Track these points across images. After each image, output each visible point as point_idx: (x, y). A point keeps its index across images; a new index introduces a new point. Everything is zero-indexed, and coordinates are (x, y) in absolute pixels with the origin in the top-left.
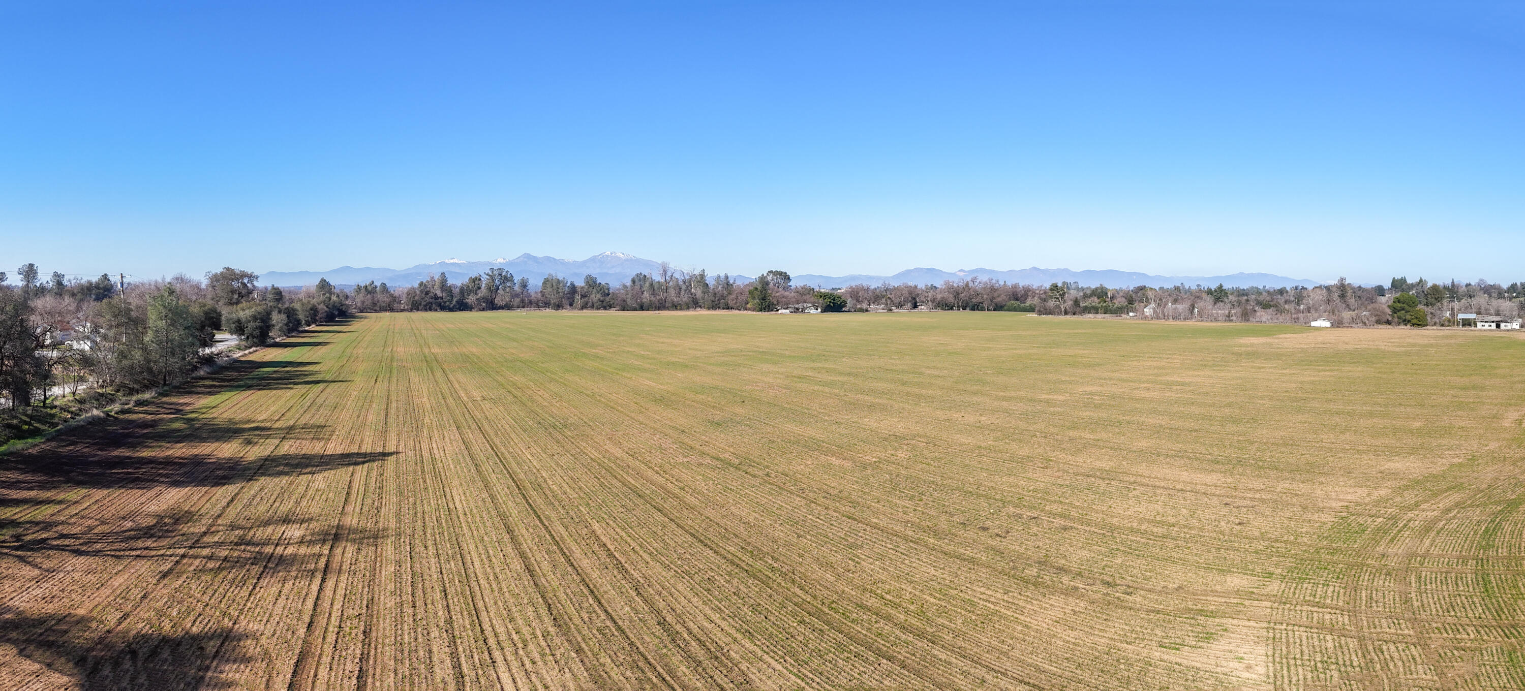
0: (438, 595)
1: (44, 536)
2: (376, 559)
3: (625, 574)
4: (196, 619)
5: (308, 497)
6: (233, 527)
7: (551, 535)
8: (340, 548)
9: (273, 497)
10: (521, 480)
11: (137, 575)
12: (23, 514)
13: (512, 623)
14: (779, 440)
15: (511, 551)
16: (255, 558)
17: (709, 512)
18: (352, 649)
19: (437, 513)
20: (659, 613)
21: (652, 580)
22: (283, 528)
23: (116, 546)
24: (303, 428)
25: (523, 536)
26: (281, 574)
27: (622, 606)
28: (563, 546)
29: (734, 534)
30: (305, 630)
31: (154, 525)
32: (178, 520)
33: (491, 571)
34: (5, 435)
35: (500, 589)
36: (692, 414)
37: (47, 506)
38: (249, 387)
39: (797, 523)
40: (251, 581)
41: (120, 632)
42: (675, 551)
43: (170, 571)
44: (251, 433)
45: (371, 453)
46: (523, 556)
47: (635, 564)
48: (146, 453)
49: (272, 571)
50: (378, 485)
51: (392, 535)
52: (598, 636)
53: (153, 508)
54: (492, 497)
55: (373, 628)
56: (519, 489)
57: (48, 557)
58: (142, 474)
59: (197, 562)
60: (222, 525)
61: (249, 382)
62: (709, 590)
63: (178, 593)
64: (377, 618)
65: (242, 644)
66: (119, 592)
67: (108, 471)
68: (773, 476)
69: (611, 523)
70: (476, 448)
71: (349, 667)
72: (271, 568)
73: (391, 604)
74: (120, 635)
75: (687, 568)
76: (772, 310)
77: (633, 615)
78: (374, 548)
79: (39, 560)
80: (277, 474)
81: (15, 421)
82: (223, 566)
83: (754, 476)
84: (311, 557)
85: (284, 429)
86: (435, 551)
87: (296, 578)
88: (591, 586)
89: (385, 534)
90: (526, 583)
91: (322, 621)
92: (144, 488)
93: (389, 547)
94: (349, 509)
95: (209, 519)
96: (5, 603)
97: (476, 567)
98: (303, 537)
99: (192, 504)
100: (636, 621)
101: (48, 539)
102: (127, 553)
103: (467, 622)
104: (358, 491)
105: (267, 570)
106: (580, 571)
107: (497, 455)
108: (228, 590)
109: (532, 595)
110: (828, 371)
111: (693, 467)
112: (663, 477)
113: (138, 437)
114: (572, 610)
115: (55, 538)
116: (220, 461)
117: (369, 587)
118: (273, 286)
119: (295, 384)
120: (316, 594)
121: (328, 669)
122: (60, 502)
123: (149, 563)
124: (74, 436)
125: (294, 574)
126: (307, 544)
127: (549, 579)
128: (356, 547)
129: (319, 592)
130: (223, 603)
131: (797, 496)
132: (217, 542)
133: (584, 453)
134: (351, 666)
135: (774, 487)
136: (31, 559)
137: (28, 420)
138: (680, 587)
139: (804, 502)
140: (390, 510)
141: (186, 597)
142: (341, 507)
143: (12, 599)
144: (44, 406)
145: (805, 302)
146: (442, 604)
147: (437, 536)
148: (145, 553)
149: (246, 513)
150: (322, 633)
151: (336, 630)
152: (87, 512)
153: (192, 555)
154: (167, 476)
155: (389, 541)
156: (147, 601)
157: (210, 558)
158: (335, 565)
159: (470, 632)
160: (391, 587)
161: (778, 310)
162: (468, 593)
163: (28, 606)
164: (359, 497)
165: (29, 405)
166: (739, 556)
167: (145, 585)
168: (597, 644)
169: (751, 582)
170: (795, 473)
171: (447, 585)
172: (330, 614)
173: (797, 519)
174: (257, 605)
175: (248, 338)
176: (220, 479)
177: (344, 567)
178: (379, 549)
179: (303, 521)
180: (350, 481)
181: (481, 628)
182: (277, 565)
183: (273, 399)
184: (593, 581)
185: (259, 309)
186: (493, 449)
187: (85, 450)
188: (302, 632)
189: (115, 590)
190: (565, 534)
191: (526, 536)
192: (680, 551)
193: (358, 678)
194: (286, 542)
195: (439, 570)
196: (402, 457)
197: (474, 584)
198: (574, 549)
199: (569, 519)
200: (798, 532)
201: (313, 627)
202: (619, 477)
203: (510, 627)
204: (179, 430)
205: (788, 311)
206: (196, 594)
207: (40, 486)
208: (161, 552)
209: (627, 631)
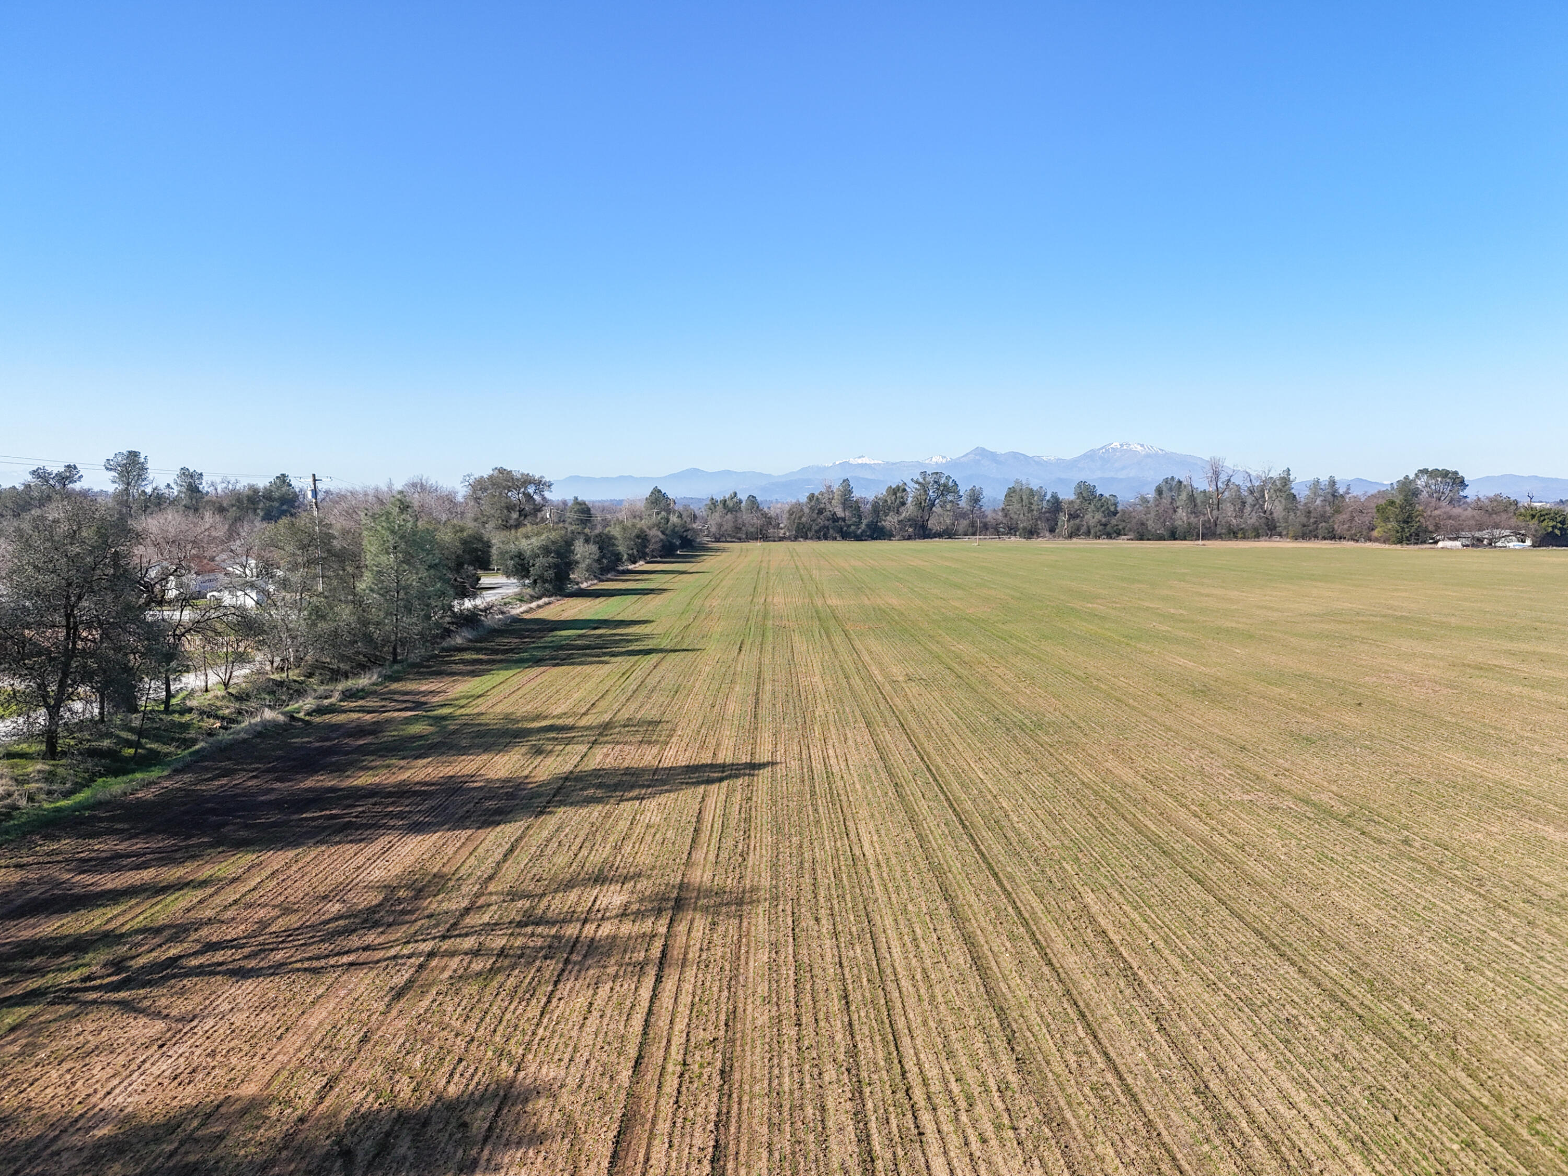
0: (836, 1005)
1: (173, 952)
2: (739, 941)
3: (1136, 987)
4: (455, 1069)
5: (634, 838)
6: (514, 895)
7: (1016, 908)
8: (684, 923)
9: (578, 841)
10: (967, 812)
11: (350, 999)
12: (128, 916)
13: (951, 1061)
14: (1431, 781)
15: (950, 931)
16: (550, 947)
17: (1289, 895)
18: (703, 1105)
19: (835, 862)
20: (1197, 1071)
21: (1184, 1005)
22: (595, 892)
23: (313, 951)
24: (625, 726)
25: (970, 906)
26: (591, 972)
27: (1133, 1049)
28: (1035, 928)
29: (1337, 943)
30: (630, 1072)
31: (380, 905)
32: (421, 890)
33: (918, 964)
34: (86, 770)
35: (933, 997)
36: (1260, 718)
37: (177, 895)
38: (538, 662)
39: (1465, 941)
40: (544, 988)
41: (322, 1117)
42: (1226, 958)
43: (410, 982)
44: (542, 736)
45: (733, 765)
46: (969, 941)
47: (1156, 972)
48: (363, 780)
49: (577, 968)
50: (743, 815)
51: (766, 899)
52: (1093, 1100)
53: (377, 874)
54: (920, 837)
55: (736, 1064)
56: (964, 827)
57: (182, 992)
58: (356, 817)
59: (454, 963)
60: (496, 893)
61: (538, 654)
62: (1288, 1041)
63: (423, 1024)
64: (742, 1045)
65: (529, 1108)
66: (318, 1037)
67: (296, 817)
68: (1417, 844)
69: (1116, 894)
70: (896, 759)
71: (698, 1142)
72: (575, 963)
73: (763, 1020)
74: (323, 1121)
75: (1247, 992)
76: (1424, 542)
77: (1151, 1068)
78: (737, 921)
79: (163, 1002)
80: (583, 801)
81: (106, 743)
82: (498, 965)
83: (1380, 841)
84: (640, 940)
85: (595, 727)
86: (831, 927)
87: (616, 976)
88: (1081, 1004)
89: (755, 897)
90: (974, 990)
91: (656, 1053)
92: (361, 841)
93: (761, 920)
94: (698, 856)
95: (474, 885)
96: (94, 1106)
97: (895, 956)
98: (626, 906)
99: (445, 860)
100: (1156, 1080)
101: (181, 957)
102: (332, 961)
103: (880, 1055)
104: (712, 826)
105: (570, 967)
106: (1063, 975)
107: (930, 770)
108: (506, 1009)
109: (983, 1011)
110: (1543, 659)
111: (1261, 812)
112: (1206, 824)
113: (347, 753)
114: (1049, 1045)
115: (195, 954)
116: (491, 785)
117: (729, 988)
118: (576, 498)
119: (613, 656)
120: (647, 1005)
121: (667, 1145)
122: (204, 884)
123: (372, 974)
124: (229, 759)
125: (612, 970)
126: (632, 917)
127: (1012, 984)
128: (710, 919)
129: (652, 1002)
130: (498, 1033)
131: (1467, 889)
132: (488, 924)
133: (1071, 773)
134: (702, 1139)
135: (1419, 867)
136: (146, 1003)
137: (134, 737)
138: (1234, 1025)
139: (1480, 904)
140: (761, 856)
141: (436, 1029)
142: (686, 854)
143: (109, 1093)
144: (167, 710)
145: (1497, 526)
146: (842, 1021)
147: (835, 902)
148: (364, 956)
149: (534, 871)
150: (656, 1077)
151: (679, 1069)
152: (256, 895)
153: (446, 951)
154: (400, 816)
155: (760, 910)
156: (369, 1046)
157: (476, 953)
158: (676, 953)
159: (884, 1072)
160: (763, 989)
161: (1436, 542)
162: (883, 1002)
163: (143, 1099)
164: (714, 835)
165: (136, 711)
166: (1347, 986)
167: (364, 1016)
168: (1091, 1117)
169: (1367, 1039)
170: (1464, 846)
171: (850, 987)
172: (669, 1041)
173: (1466, 934)
174: (554, 1032)
175: (535, 582)
176: (491, 815)
177: (690, 956)
178: (745, 924)
179: (625, 878)
180: (700, 809)
181: (902, 1067)
182: (585, 956)
183: (577, 680)
184: (1085, 996)
185: (553, 535)
186: (922, 759)
187: (250, 783)
188: (625, 1076)
189: (311, 1034)
190: (1039, 908)
191: (975, 907)
192: (1235, 959)
193: (712, 1162)
194: (599, 915)
195: (837, 959)
196: (780, 770)
197: (891, 987)
198: (1053, 935)
199: (1045, 883)
200: (1468, 959)
201: (643, 1065)
202: (1129, 817)
203: (947, 1068)
204: (421, 737)
205: (1458, 544)
206: (453, 1022)
207: (162, 859)
208: (392, 952)
209: (1141, 1097)
